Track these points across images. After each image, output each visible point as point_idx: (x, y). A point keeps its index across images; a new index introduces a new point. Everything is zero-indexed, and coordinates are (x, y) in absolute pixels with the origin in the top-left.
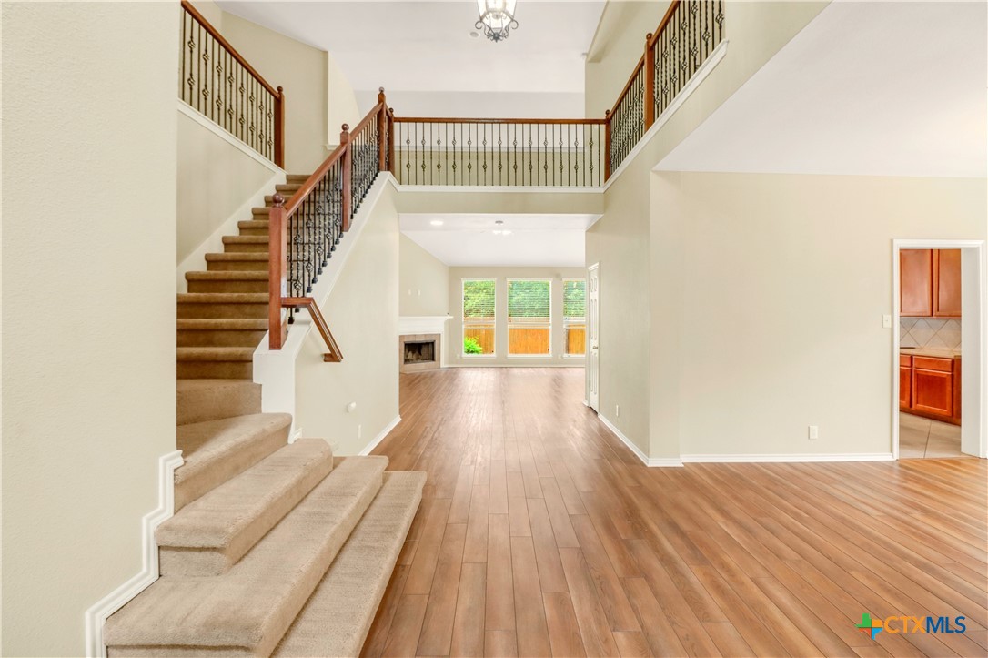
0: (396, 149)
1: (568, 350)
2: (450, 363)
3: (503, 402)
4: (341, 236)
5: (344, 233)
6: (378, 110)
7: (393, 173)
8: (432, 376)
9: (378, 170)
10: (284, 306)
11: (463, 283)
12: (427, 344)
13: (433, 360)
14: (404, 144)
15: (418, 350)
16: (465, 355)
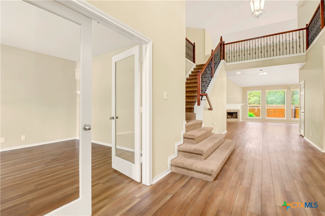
0: (226, 52)
1: (295, 117)
2: (243, 119)
3: (263, 131)
4: (211, 79)
5: (212, 78)
6: (220, 43)
7: (225, 60)
8: (236, 123)
9: (221, 60)
10: (200, 96)
11: (248, 92)
12: (235, 113)
13: (237, 118)
14: (228, 50)
15: (232, 114)
16: (249, 117)
